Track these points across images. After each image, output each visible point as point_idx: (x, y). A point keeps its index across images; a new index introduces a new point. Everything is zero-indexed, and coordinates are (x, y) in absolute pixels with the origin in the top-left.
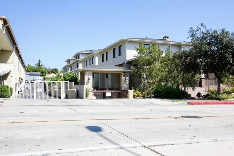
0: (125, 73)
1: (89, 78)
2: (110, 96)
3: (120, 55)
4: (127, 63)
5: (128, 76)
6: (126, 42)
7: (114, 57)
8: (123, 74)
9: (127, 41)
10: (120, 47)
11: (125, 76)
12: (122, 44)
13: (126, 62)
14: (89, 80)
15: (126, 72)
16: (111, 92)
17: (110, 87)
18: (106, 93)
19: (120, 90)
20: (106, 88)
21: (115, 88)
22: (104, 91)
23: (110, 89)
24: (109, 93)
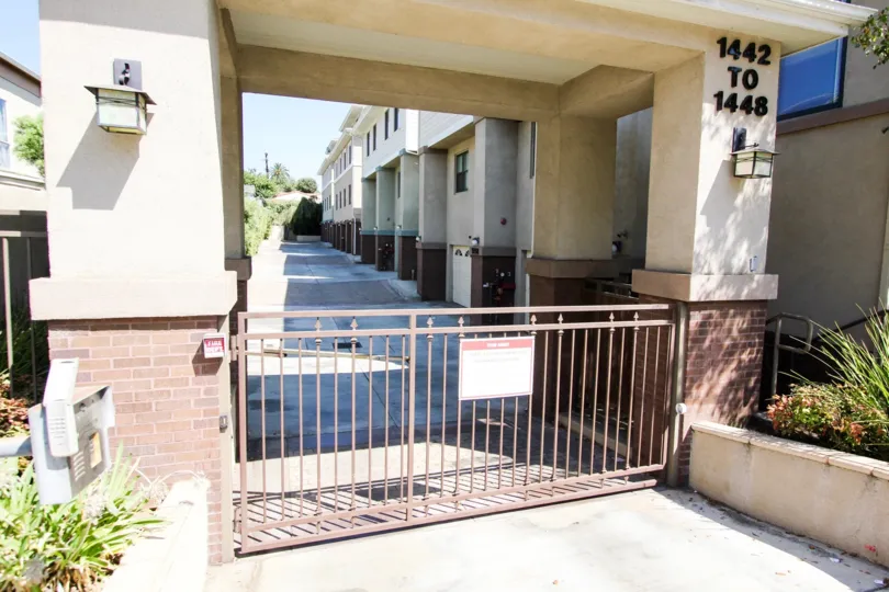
0: (743, 64)
2: (525, 387)
5: (772, 105)
8: (716, 74)
11: (731, 104)
15: (750, 53)
16: (540, 335)
17: (477, 239)
18: (469, 347)
19: (665, 307)
20: (452, 246)
21: (551, 260)
22: (422, 322)
23: (480, 253)
24: (513, 345)
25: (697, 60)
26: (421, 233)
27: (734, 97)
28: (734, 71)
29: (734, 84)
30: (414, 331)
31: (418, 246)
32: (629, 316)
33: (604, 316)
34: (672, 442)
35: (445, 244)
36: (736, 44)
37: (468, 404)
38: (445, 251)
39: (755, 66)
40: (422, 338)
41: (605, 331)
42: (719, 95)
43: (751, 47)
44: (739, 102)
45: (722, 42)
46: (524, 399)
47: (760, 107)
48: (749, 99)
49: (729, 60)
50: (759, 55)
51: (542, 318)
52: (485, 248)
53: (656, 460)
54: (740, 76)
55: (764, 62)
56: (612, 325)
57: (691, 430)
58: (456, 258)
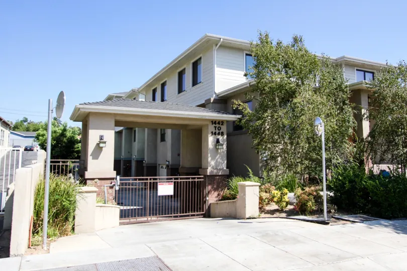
0: (217, 125)
1: (101, 138)
2: (172, 193)
3: (195, 82)
4: (216, 101)
5: (225, 133)
6: (215, 48)
7: (180, 90)
8: (211, 128)
9: (216, 45)
10: (195, 65)
11: (215, 134)
12: (201, 55)
13: (214, 99)
14: (101, 145)
15: (219, 123)
16: (175, 182)
17: (169, 162)
18: (160, 184)
19: (202, 176)
20: (159, 165)
21: (185, 168)
22: (150, 179)
23: (170, 167)
24: (169, 184)
25: (207, 125)
26: (146, 159)
27: (215, 132)
28: (215, 127)
29: (215, 130)
30: (149, 181)
31: (144, 165)
32: (195, 178)
33: (189, 178)
34: (206, 207)
35: (156, 164)
36: (215, 122)
37: (160, 196)
38: (156, 167)
39: (220, 126)
40: (150, 183)
41: (189, 182)
42: (212, 132)
43: (219, 122)
44: (217, 133)
45: (212, 122)
46: (171, 196)
47: (222, 134)
48: (219, 133)
49: (214, 125)
50: (221, 123)
51: (175, 179)
52: (171, 165)
53: (203, 211)
54: (217, 128)
55: (222, 125)
56: (191, 180)
57: (210, 204)
58: (161, 169)
